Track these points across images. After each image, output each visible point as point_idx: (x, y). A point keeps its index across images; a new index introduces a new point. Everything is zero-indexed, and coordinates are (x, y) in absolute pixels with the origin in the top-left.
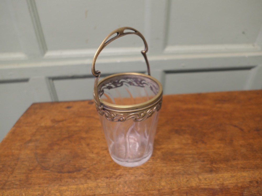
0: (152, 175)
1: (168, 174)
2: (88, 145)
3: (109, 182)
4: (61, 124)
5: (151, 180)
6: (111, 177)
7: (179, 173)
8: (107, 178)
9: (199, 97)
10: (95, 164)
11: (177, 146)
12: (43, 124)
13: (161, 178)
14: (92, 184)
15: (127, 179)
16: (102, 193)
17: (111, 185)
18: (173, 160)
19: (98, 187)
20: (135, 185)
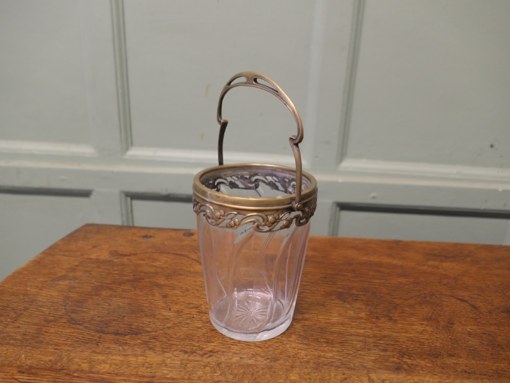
0: (276, 360)
1: (308, 362)
2: (165, 296)
3: (187, 360)
4: (125, 259)
5: (270, 368)
6: (193, 352)
7: (330, 364)
8: (186, 352)
9: (396, 247)
10: (169, 328)
11: (335, 319)
12: (93, 256)
13: (292, 367)
14: (153, 358)
15: (223, 359)
16: (168, 376)
17: (189, 366)
18: (322, 340)
19: (163, 364)
20: (235, 372)
